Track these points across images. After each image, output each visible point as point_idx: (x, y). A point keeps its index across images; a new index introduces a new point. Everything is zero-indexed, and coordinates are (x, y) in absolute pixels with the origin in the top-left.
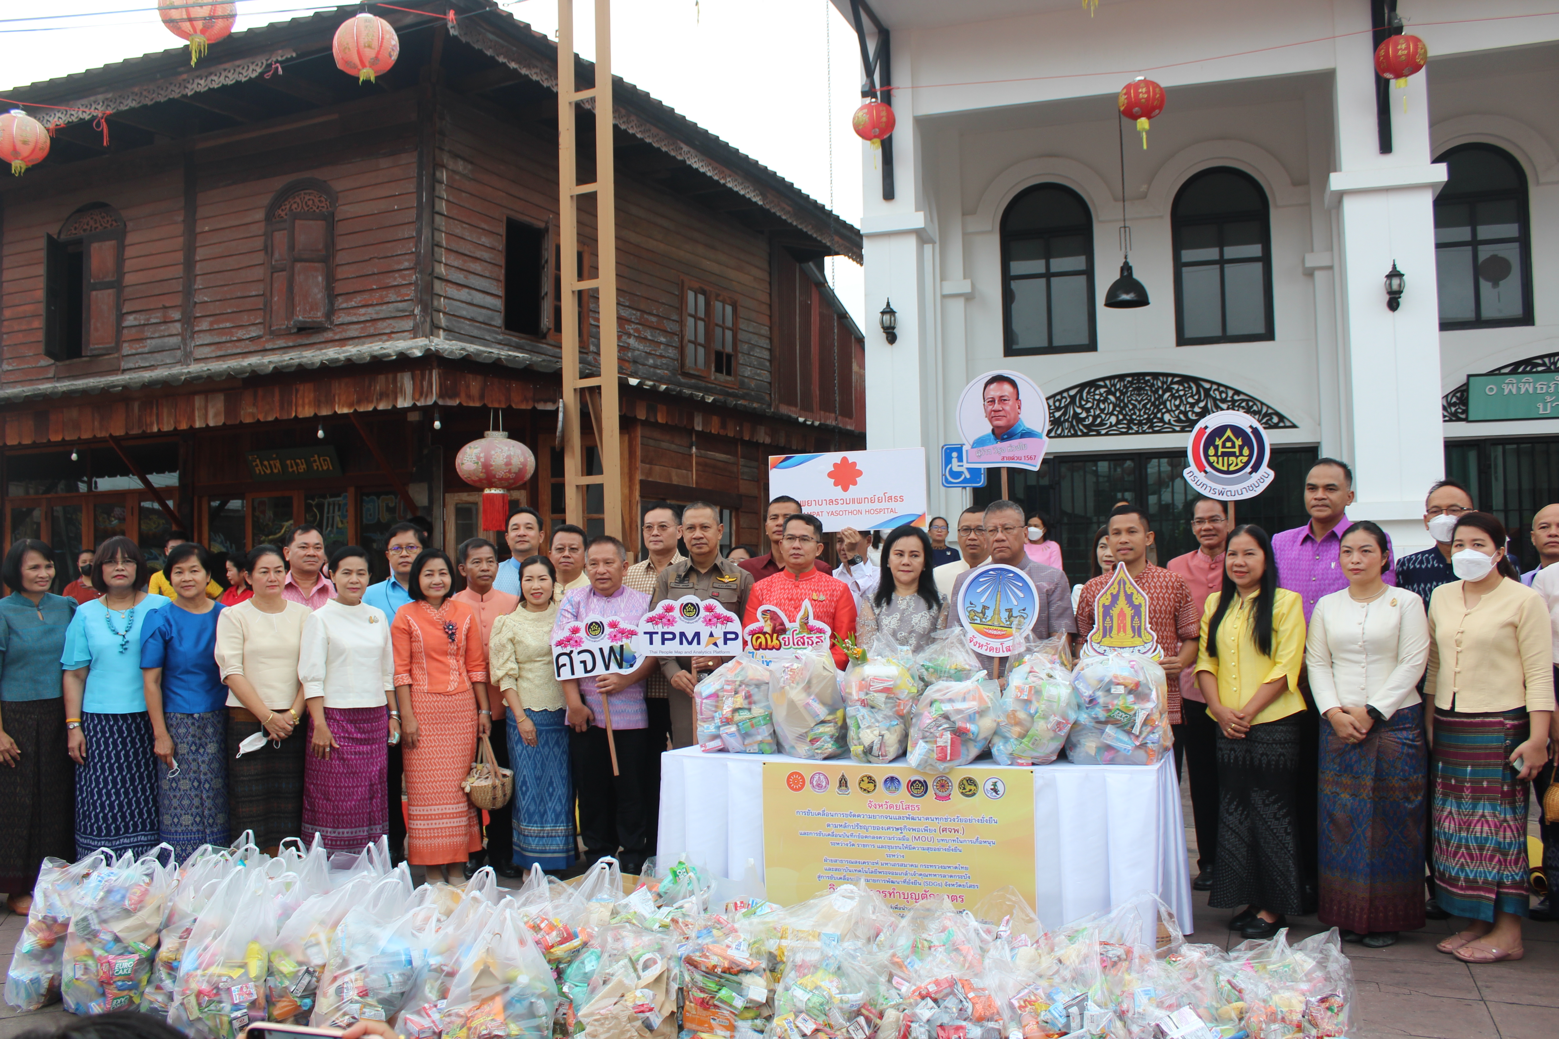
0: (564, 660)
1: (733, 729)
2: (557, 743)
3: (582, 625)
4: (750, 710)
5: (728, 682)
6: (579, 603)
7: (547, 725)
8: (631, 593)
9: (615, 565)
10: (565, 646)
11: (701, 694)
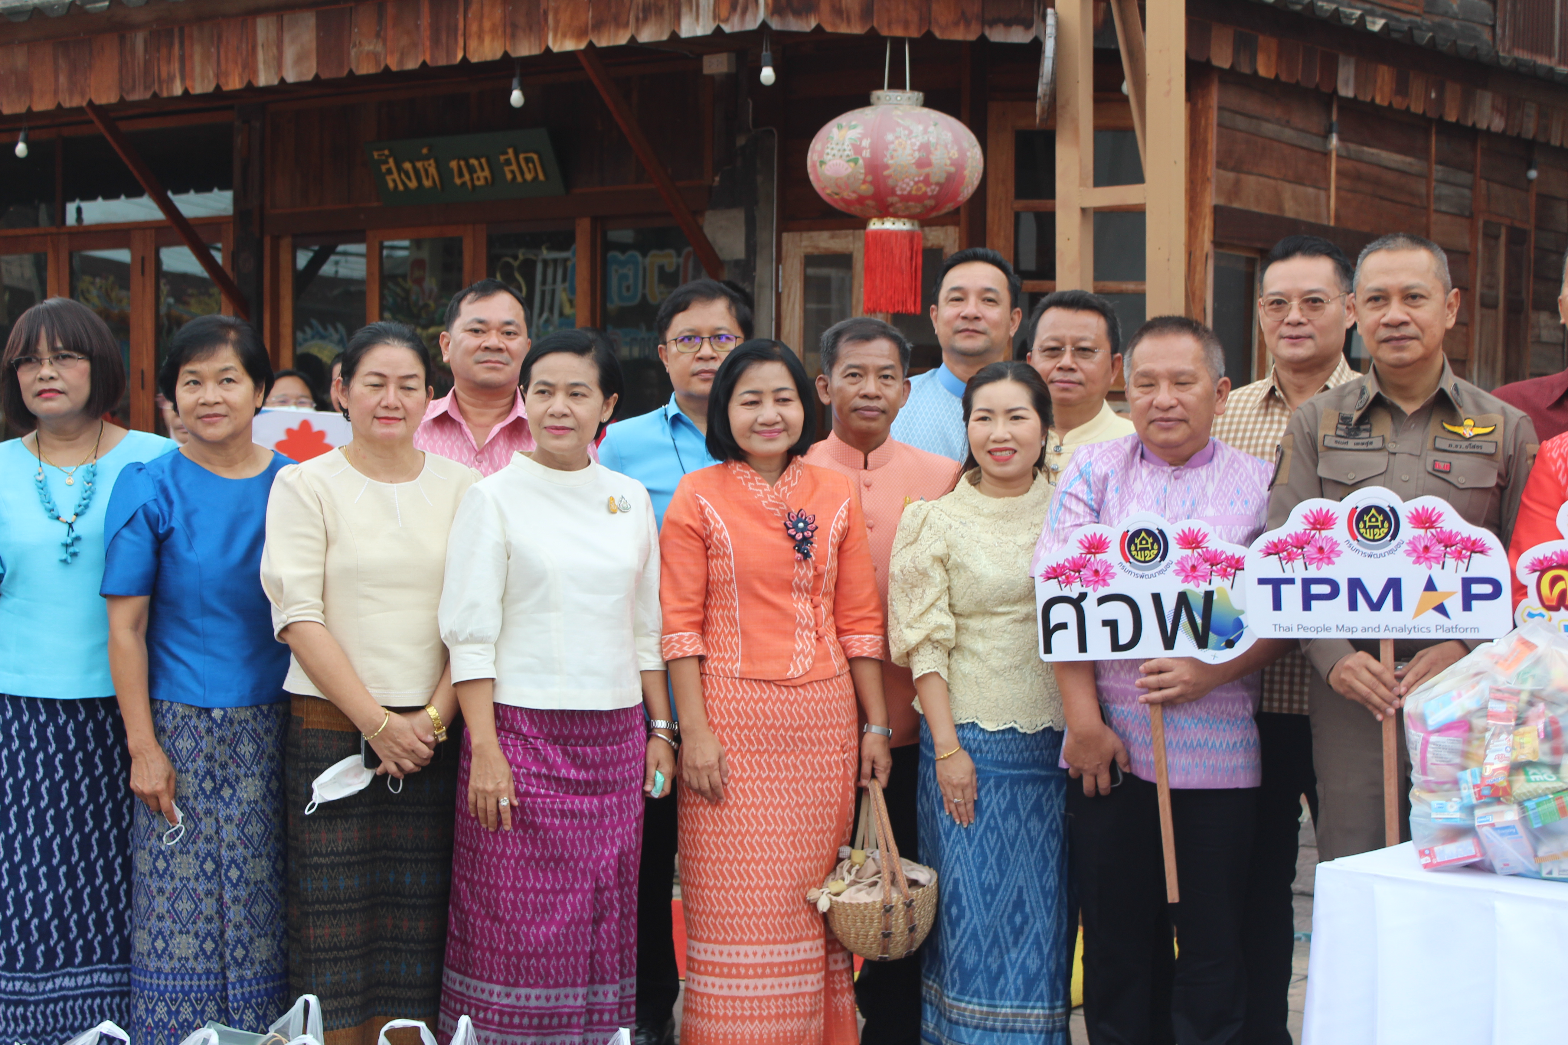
0: (1062, 613)
1: (1510, 815)
2: (1037, 809)
3: (1113, 534)
4: (1555, 768)
5: (1499, 694)
6: (1106, 479)
7: (1015, 765)
8: (1233, 460)
9: (1198, 389)
10: (1069, 581)
11: (1422, 719)
